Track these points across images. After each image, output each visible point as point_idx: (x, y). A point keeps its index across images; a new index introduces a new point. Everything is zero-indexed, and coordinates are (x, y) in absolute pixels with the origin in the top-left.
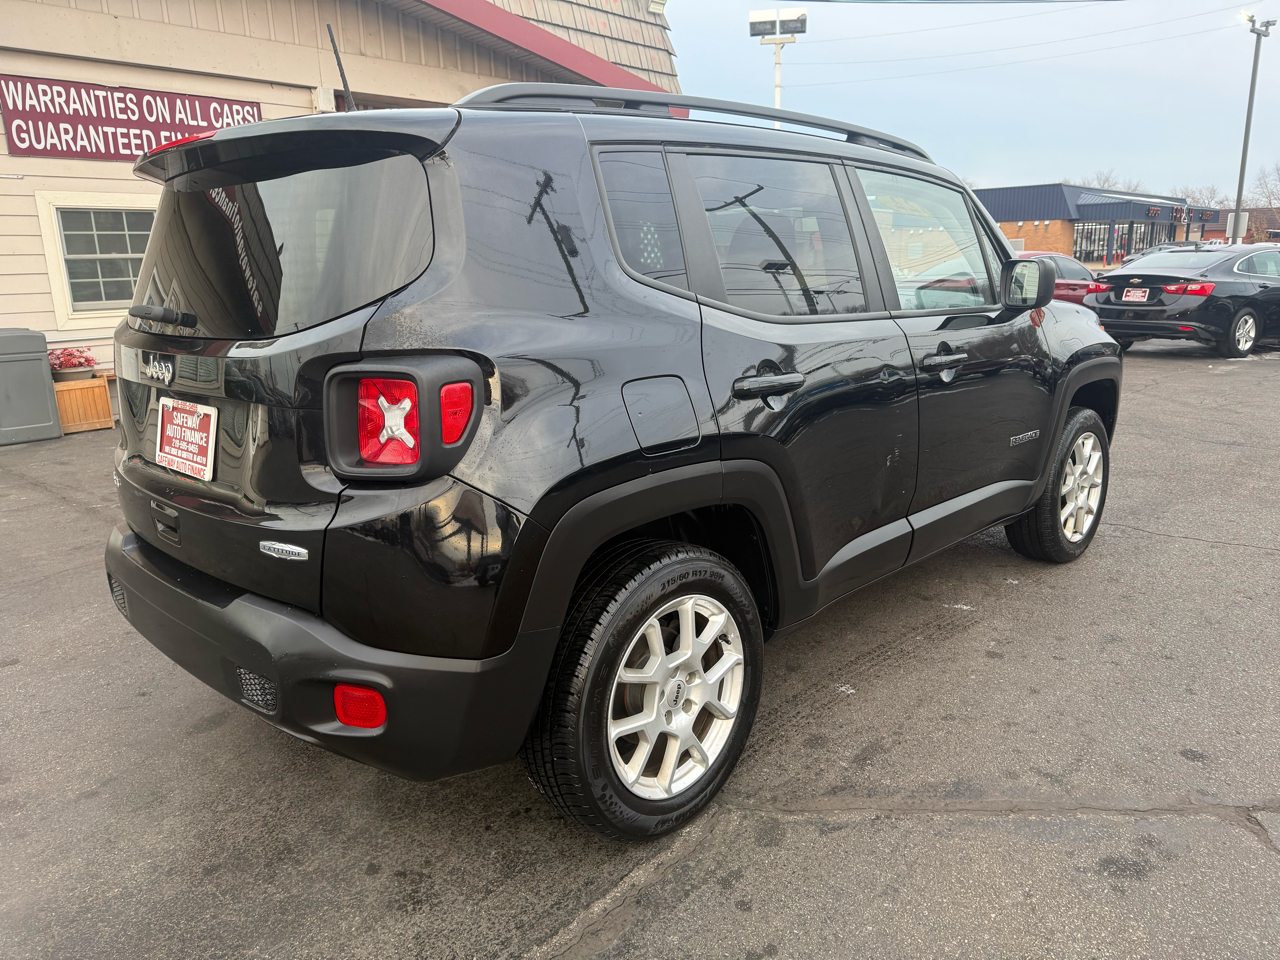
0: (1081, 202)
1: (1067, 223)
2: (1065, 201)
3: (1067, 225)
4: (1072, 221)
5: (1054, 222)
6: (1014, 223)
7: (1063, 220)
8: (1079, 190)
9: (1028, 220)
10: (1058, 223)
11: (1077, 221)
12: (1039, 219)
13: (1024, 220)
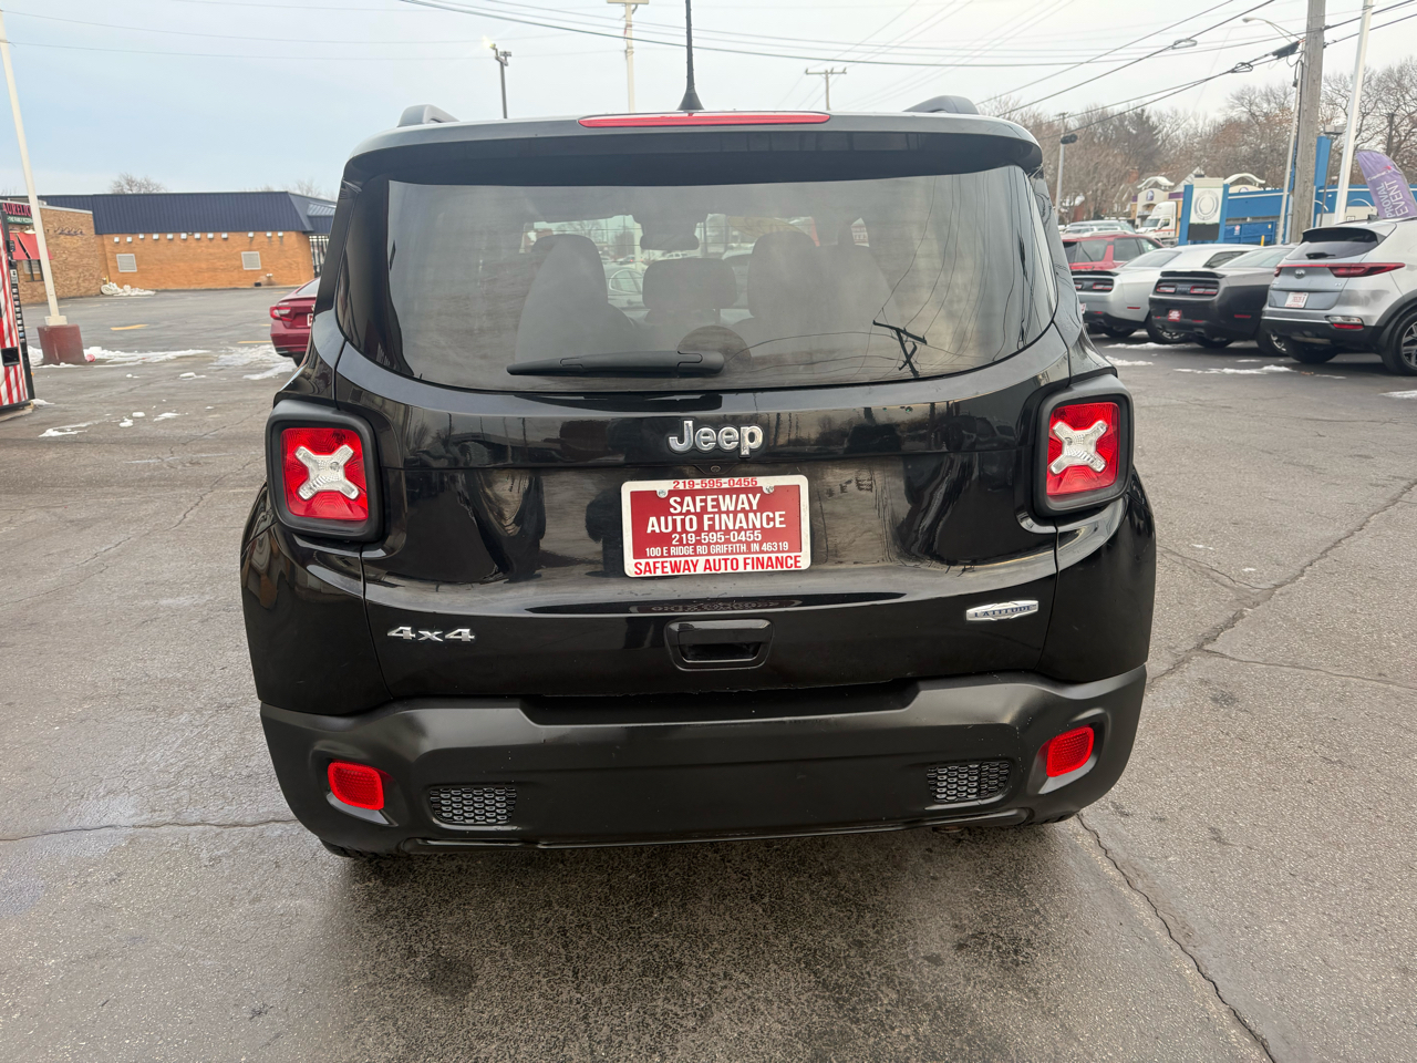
0: (310, 213)
1: (301, 235)
2: (296, 211)
3: (302, 237)
4: (306, 233)
5: (287, 234)
6: (243, 234)
7: (298, 231)
8: (306, 200)
9: (259, 231)
10: (293, 234)
11: (312, 233)
12: (271, 230)
13: (254, 231)
